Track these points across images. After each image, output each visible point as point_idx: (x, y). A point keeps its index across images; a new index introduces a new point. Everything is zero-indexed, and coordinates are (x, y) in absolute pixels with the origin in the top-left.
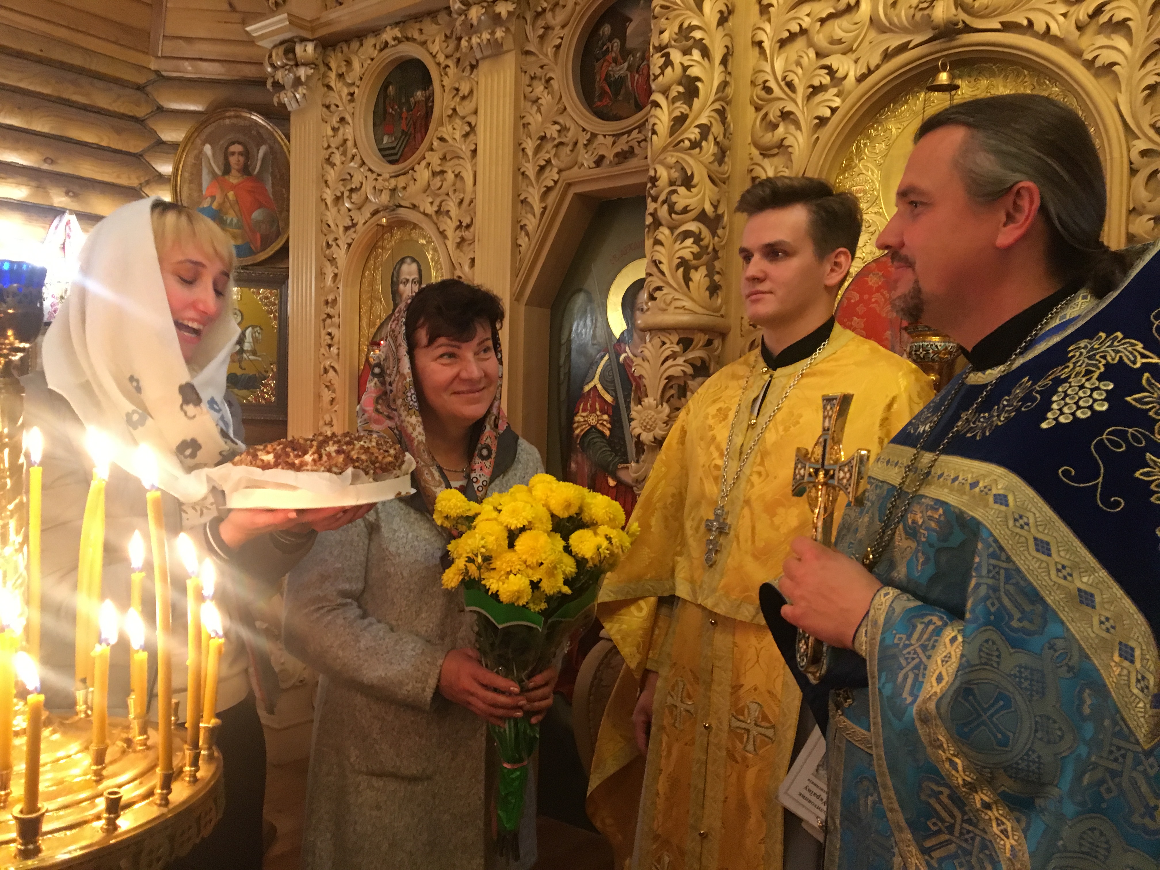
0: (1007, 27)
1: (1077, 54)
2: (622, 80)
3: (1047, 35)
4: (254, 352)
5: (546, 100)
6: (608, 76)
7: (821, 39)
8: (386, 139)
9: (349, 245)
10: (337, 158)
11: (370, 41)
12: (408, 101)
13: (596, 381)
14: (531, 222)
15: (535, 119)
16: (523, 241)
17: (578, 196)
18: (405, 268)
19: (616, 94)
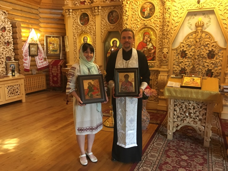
0: (150, 25)
1: (155, 28)
2: (113, 20)
3: (153, 26)
4: (56, 47)
5: (104, 21)
6: (111, 19)
7: (136, 24)
8: (81, 22)
9: (77, 35)
10: (75, 24)
11: (79, 10)
12: (85, 18)
13: (109, 51)
14: (103, 34)
15: (103, 23)
16: (102, 36)
17: (108, 32)
18: (85, 38)
19: (112, 21)
